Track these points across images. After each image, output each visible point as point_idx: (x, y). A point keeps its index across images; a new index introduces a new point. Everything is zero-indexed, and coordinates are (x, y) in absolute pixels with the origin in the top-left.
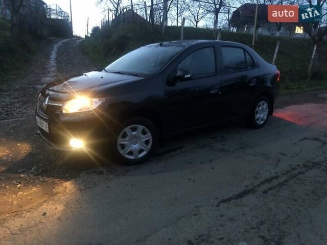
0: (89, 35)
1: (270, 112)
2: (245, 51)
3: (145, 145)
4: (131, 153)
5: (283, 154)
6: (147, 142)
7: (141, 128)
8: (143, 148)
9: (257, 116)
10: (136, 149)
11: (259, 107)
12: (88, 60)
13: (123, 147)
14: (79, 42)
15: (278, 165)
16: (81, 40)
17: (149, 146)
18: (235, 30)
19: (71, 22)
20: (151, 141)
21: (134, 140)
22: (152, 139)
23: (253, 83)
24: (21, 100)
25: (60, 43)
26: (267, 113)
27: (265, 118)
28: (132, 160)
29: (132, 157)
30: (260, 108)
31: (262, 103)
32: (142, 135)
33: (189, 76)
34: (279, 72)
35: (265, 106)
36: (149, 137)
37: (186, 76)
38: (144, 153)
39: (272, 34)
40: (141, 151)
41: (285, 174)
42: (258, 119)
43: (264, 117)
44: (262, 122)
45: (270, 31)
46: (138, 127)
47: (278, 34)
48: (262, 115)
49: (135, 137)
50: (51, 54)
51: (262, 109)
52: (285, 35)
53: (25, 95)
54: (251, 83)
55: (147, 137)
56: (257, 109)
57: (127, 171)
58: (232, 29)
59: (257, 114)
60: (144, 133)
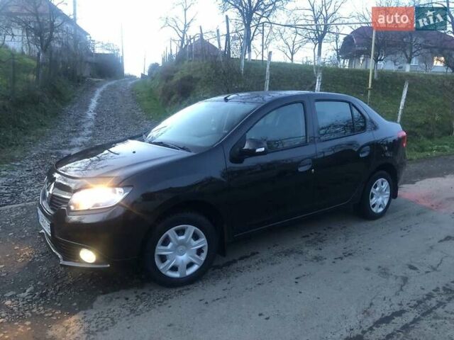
0: (146, 74)
1: (394, 194)
2: (351, 105)
3: (197, 256)
4: (174, 269)
5: (412, 268)
6: (199, 251)
7: (191, 229)
8: (194, 260)
9: (373, 201)
10: (182, 261)
11: (376, 187)
12: (140, 110)
13: (163, 259)
14: (131, 85)
15: (404, 288)
16: (133, 81)
17: (203, 257)
18: (347, 63)
19: (122, 57)
20: (206, 250)
21: (181, 248)
22: (207, 247)
23: (364, 152)
24: (37, 173)
25: (105, 87)
26: (388, 196)
27: (386, 203)
28: (177, 279)
29: (176, 275)
30: (377, 189)
31: (380, 180)
32: (192, 240)
33: (263, 149)
34: (405, 134)
35: (386, 184)
36: (203, 242)
37: (258, 150)
38: (195, 268)
39: (399, 68)
40: (190, 265)
41: (415, 306)
42: (374, 206)
43: (383, 201)
44: (381, 210)
45: (397, 63)
46: (187, 228)
47: (408, 69)
48: (380, 199)
49: (182, 243)
50: (90, 103)
51: (381, 191)
52: (419, 69)
53: (43, 166)
54: (362, 153)
55: (199, 244)
56: (373, 191)
57: (164, 299)
58: (342, 61)
59: (372, 197)
60: (196, 237)
